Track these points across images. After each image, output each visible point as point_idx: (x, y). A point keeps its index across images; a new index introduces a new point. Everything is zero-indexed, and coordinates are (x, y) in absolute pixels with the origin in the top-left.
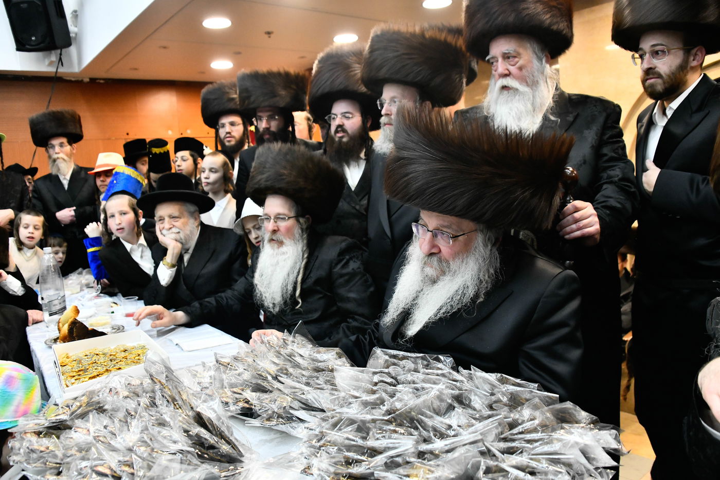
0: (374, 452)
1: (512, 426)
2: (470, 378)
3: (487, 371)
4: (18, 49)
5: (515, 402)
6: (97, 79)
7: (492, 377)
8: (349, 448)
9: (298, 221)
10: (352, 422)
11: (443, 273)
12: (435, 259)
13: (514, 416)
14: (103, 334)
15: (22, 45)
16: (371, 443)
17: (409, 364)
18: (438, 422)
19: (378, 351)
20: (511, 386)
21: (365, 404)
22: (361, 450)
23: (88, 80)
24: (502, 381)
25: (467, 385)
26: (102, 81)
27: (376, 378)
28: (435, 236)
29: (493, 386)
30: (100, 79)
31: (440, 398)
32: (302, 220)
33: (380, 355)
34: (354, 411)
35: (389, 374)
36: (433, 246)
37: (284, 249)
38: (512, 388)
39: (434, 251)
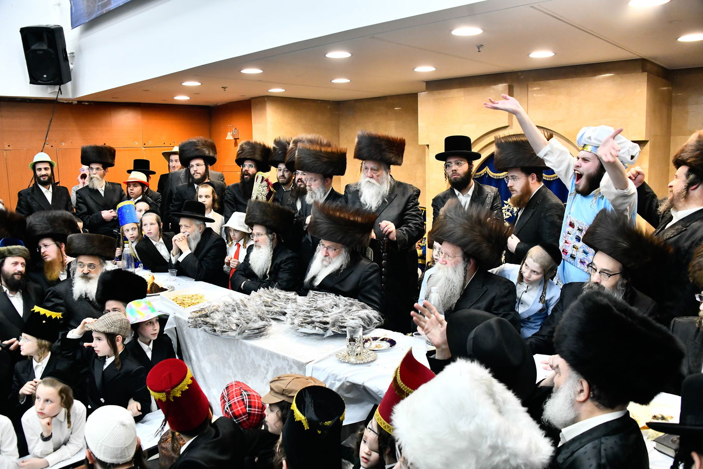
0: (311, 317)
1: (350, 310)
2: (339, 299)
3: (344, 297)
4: (31, 83)
5: (352, 305)
6: (83, 102)
7: (346, 298)
8: (304, 316)
9: (268, 236)
10: (304, 311)
11: (330, 263)
12: (327, 258)
13: (351, 308)
14: (166, 290)
15: (34, 80)
16: (310, 315)
17: (320, 296)
18: (330, 310)
19: (311, 291)
20: (351, 300)
21: (308, 306)
22: (307, 316)
23: (76, 102)
24: (348, 299)
25: (338, 301)
26: (86, 103)
27: (311, 300)
28: (327, 249)
29: (346, 301)
30: (85, 102)
31: (330, 304)
32: (270, 236)
33: (311, 293)
34: (305, 308)
35: (314, 298)
36: (327, 253)
37: (261, 250)
38: (351, 301)
39: (327, 255)
